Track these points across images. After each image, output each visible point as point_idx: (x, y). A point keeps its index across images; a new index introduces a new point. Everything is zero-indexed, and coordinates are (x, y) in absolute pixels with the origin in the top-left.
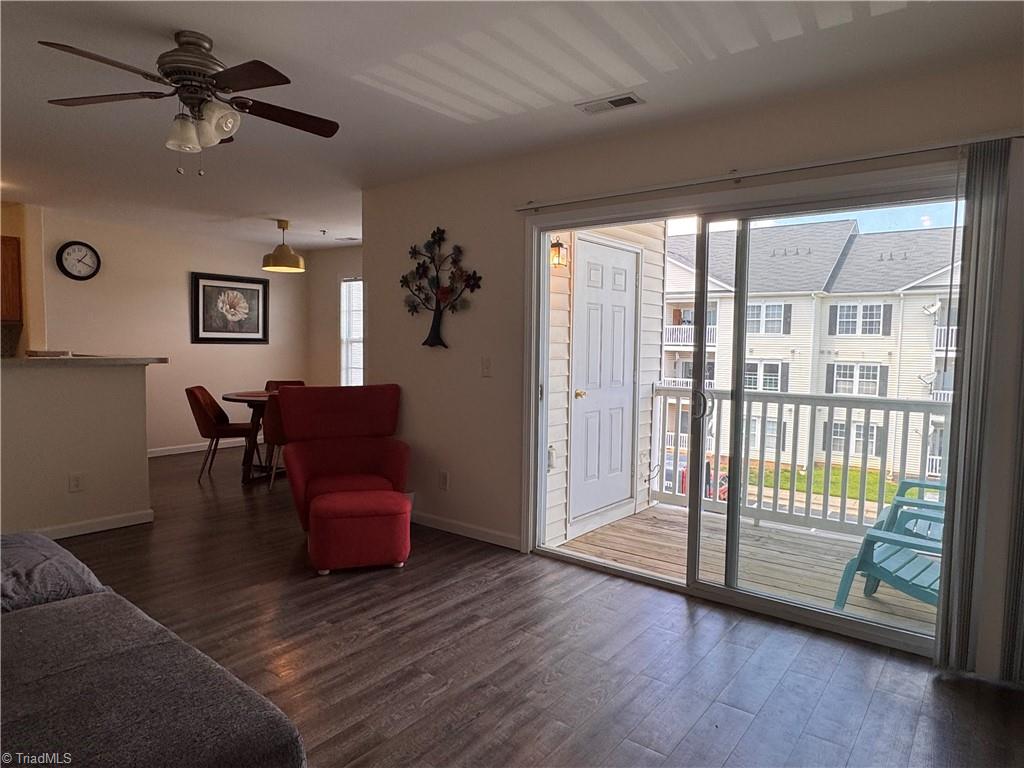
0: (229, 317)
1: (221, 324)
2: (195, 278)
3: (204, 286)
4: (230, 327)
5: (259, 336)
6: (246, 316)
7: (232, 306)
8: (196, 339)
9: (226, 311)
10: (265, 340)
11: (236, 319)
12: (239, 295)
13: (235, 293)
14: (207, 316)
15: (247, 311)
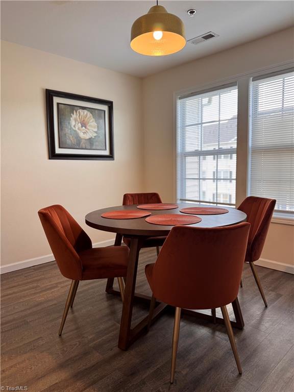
0: (81, 135)
1: (74, 141)
2: (50, 95)
3: (58, 104)
4: (83, 144)
5: (107, 153)
6: (95, 135)
7: (84, 125)
8: (53, 155)
9: (78, 129)
10: (111, 156)
11: (87, 137)
12: (89, 114)
13: (86, 112)
14: (62, 134)
15: (96, 130)
